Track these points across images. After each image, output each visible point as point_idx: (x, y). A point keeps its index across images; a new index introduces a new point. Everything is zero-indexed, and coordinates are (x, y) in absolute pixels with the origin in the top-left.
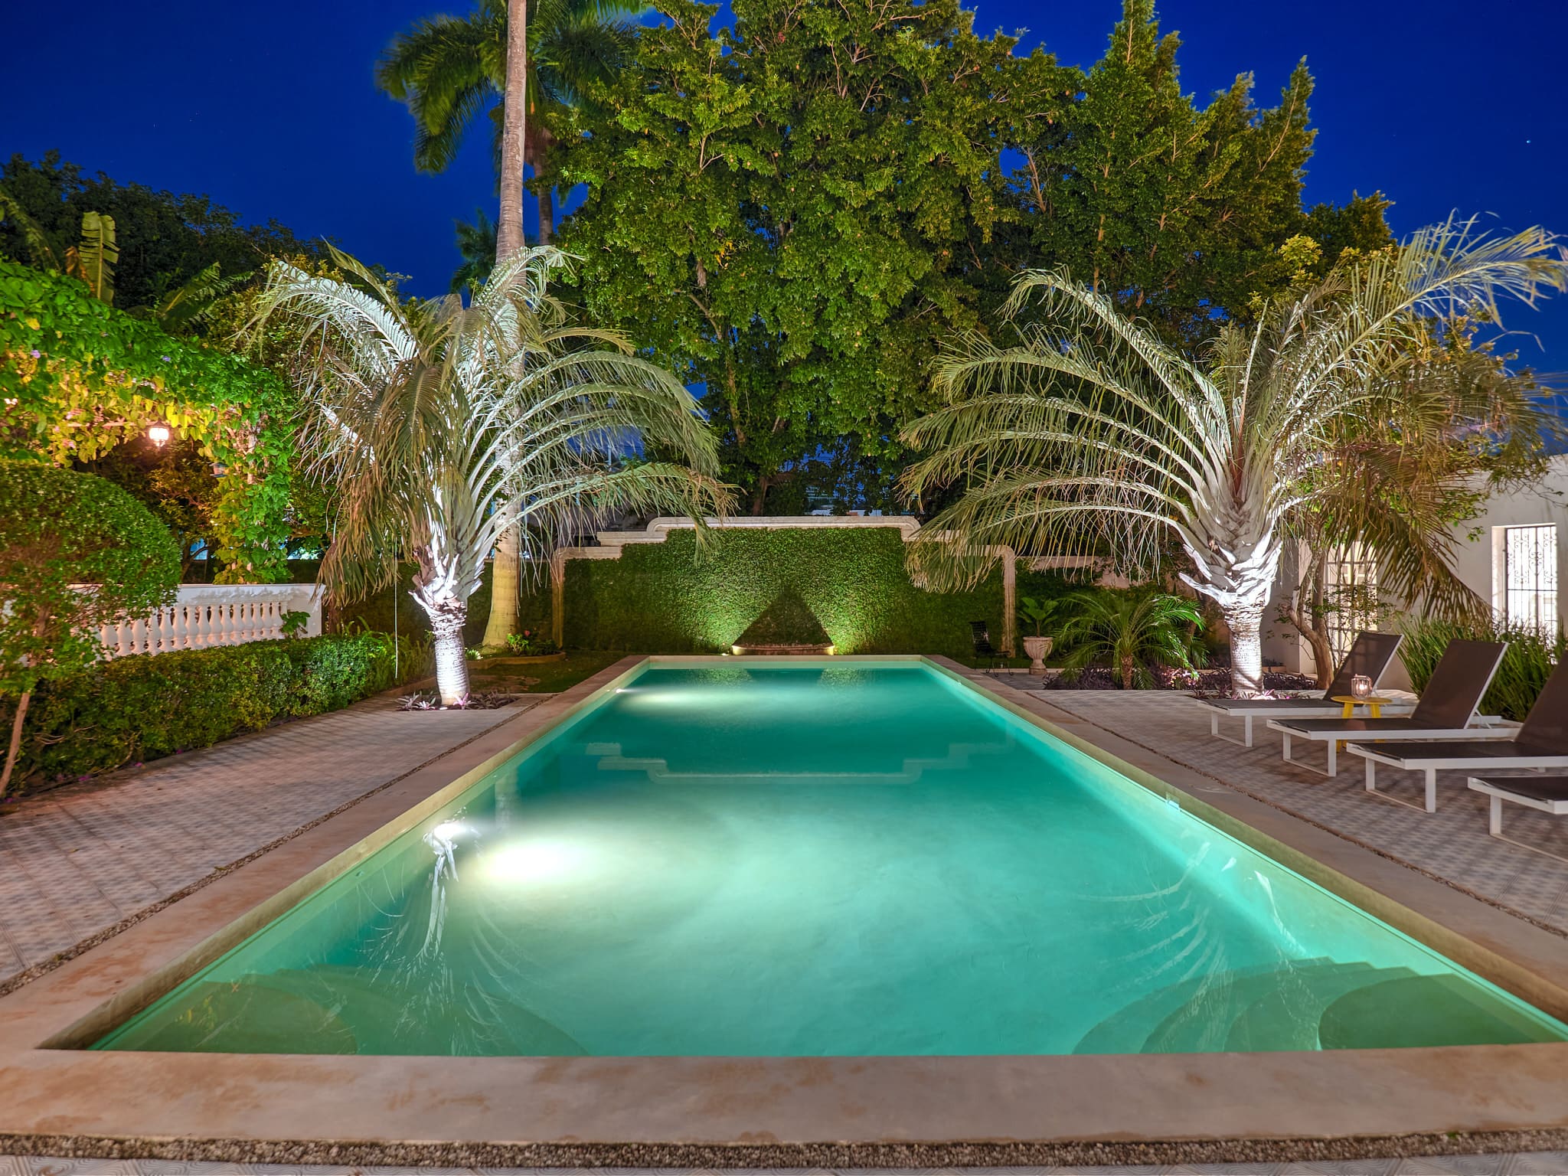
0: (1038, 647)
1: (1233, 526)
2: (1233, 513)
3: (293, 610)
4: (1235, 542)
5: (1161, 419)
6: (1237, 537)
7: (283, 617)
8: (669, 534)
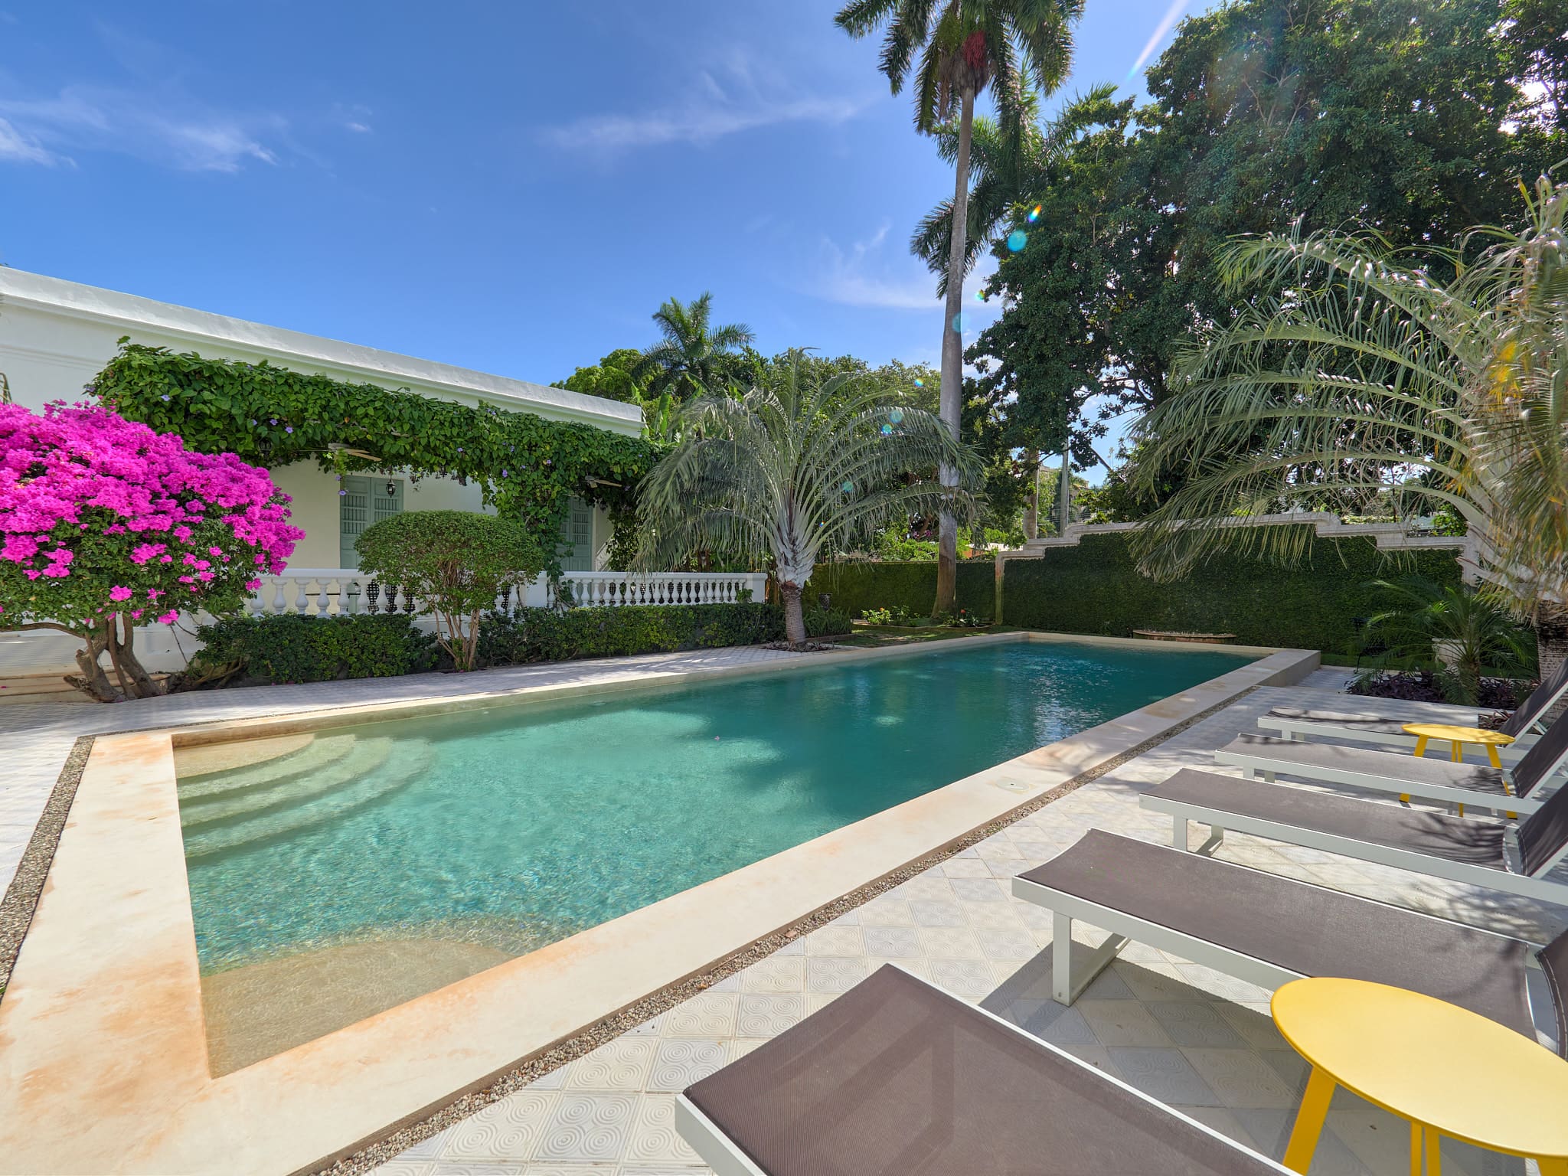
3: (745, 588)
7: (738, 592)
8: (1082, 539)
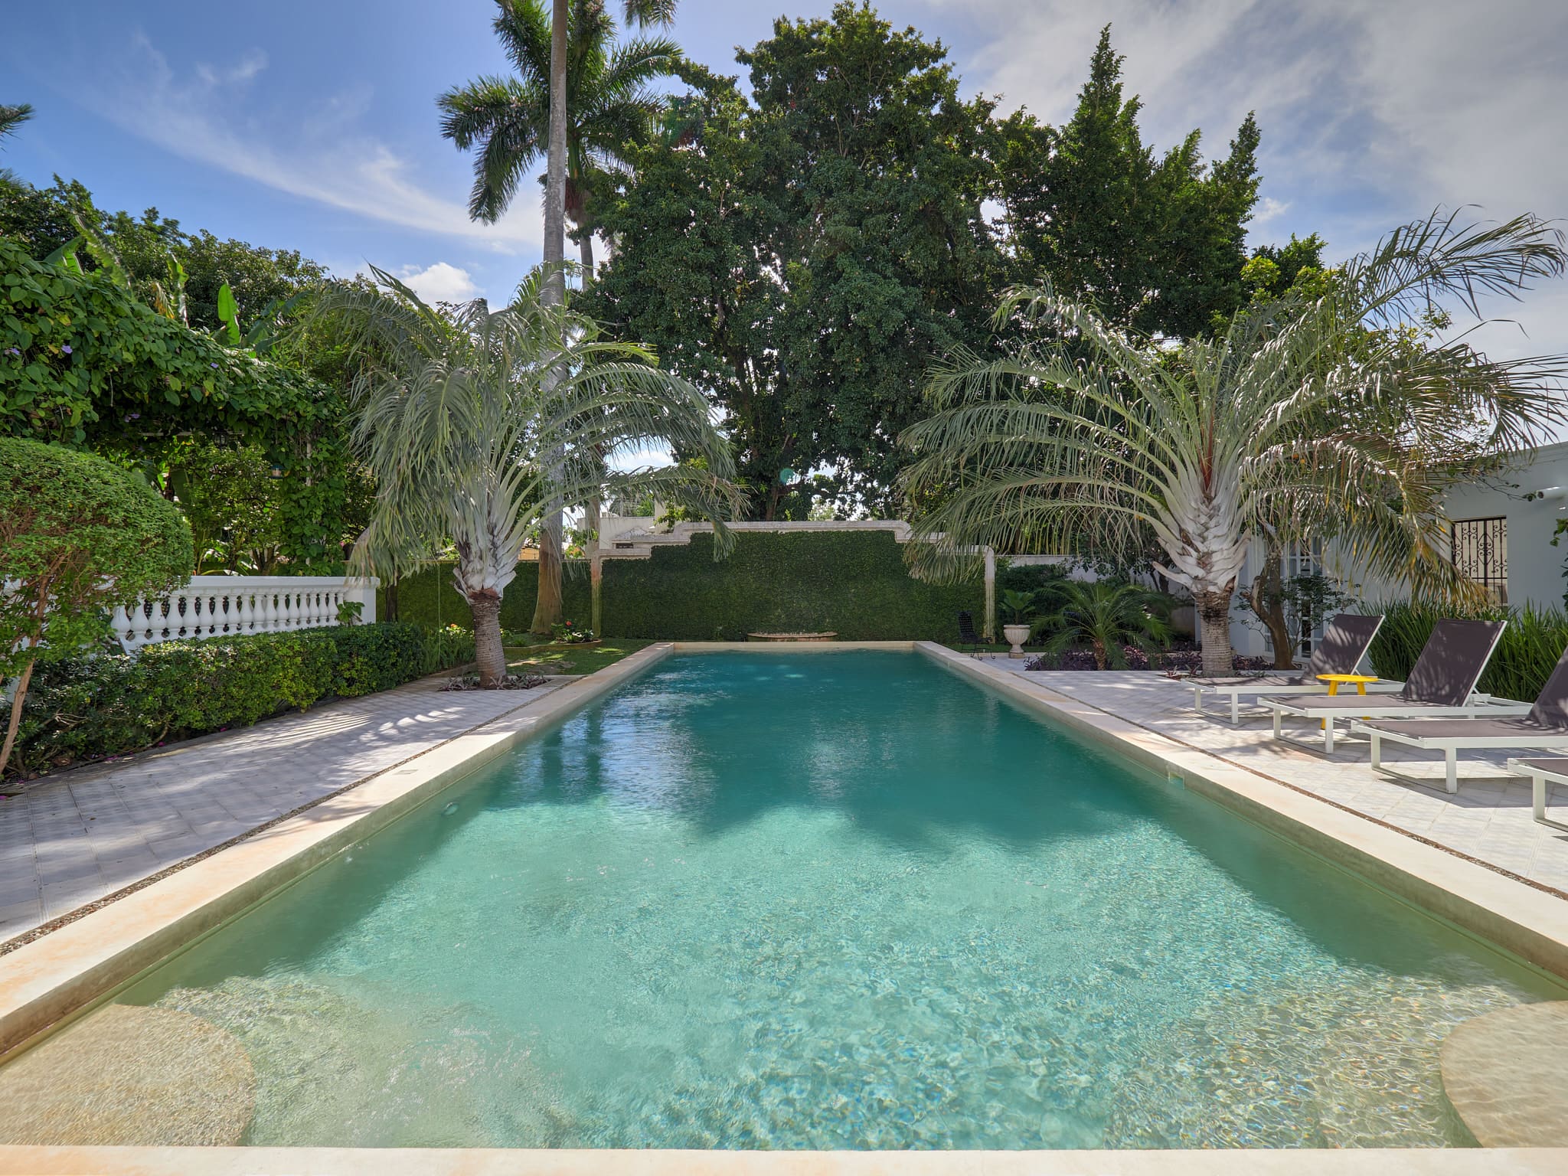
0: (1017, 633)
1: (1203, 519)
2: (1203, 508)
3: (349, 600)
4: (1205, 534)
5: (1136, 422)
6: (1207, 529)
7: (339, 607)
8: (693, 537)
